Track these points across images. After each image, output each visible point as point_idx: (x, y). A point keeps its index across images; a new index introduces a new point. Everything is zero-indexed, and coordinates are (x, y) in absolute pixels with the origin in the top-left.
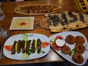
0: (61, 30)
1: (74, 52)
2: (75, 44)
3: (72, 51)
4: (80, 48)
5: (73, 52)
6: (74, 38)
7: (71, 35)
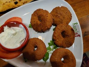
0: (16, 3)
1: (54, 48)
2: (53, 27)
3: (47, 46)
4: (64, 34)
5: (52, 47)
6: (49, 15)
7: (39, 10)
